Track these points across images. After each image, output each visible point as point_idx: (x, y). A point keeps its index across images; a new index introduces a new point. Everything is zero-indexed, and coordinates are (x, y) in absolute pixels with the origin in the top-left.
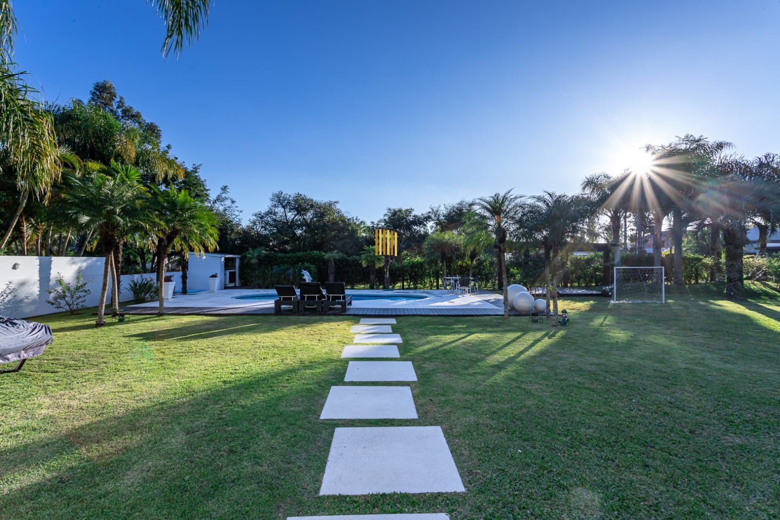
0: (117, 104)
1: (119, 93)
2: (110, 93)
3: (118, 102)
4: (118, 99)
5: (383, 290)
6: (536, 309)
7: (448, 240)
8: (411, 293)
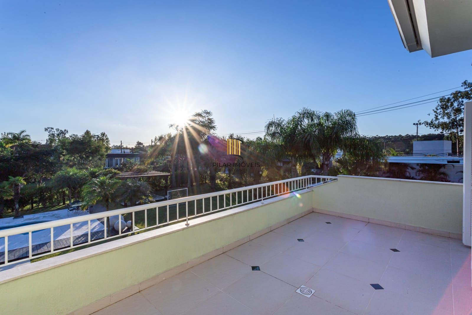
5: (13, 218)
6: (127, 227)
7: (73, 175)
8: (41, 218)
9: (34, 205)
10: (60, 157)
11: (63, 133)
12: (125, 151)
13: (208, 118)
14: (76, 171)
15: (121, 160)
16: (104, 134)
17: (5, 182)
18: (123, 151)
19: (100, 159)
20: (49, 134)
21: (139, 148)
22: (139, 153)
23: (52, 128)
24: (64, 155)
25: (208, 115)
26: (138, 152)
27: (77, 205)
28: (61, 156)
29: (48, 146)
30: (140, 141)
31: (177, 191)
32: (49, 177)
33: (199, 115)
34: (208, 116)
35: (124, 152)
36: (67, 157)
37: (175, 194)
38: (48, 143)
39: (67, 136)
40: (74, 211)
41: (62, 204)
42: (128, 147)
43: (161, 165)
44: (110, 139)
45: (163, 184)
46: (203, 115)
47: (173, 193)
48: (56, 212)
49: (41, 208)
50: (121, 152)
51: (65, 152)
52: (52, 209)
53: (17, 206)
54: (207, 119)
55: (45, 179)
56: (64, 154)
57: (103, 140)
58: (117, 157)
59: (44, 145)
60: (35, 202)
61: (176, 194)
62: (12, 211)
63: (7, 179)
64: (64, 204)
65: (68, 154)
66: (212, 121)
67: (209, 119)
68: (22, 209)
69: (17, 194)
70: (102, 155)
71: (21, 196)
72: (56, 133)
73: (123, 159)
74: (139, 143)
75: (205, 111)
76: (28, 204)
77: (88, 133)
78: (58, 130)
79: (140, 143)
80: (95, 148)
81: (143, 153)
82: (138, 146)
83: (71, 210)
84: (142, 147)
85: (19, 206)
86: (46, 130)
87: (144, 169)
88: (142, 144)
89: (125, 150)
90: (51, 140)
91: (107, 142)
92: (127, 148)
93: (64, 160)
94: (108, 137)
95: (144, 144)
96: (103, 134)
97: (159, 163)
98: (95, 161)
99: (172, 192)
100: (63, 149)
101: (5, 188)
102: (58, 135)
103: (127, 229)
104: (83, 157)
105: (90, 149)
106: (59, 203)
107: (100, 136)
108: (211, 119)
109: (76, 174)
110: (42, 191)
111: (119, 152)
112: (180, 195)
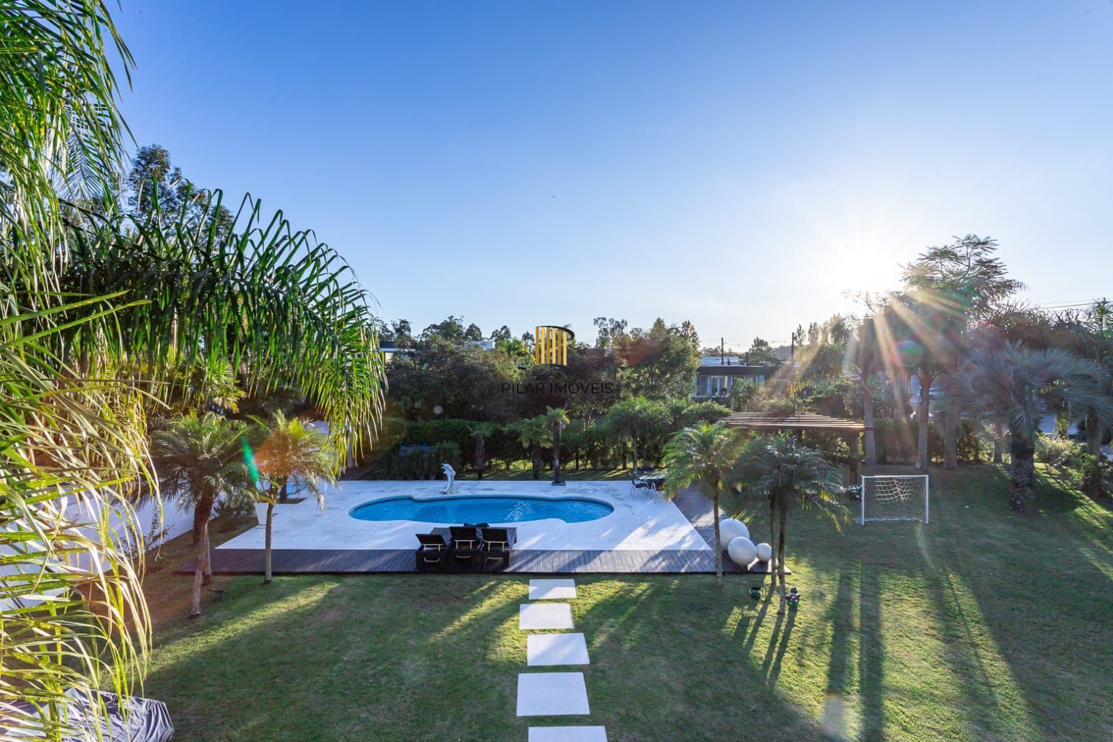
0: (171, 178)
1: (174, 162)
2: (162, 163)
3: (172, 175)
4: (171, 171)
5: (551, 482)
6: (758, 557)
7: (640, 411)
8: (590, 492)
9: (580, 462)
10: (616, 372)
11: (619, 326)
12: (731, 361)
13: (978, 258)
14: (646, 403)
15: (722, 381)
16: (689, 324)
17: (541, 416)
18: (726, 360)
19: (685, 379)
20: (599, 329)
21: (759, 355)
22: (761, 365)
23: (604, 319)
24: (623, 369)
25: (979, 250)
26: (757, 362)
27: (649, 478)
28: (619, 370)
29: (599, 351)
30: (760, 338)
31: (891, 479)
32: (601, 410)
33: (945, 254)
34: (976, 254)
35: (729, 363)
36: (628, 373)
37: (885, 488)
38: (599, 345)
39: (627, 330)
40: (643, 488)
41: (621, 467)
42: (734, 351)
43: (819, 396)
44: (699, 335)
45: (840, 451)
46: (959, 254)
47: (878, 483)
48: (613, 484)
49: (590, 470)
50: (723, 363)
51: (625, 363)
52: (606, 475)
53: (557, 462)
54: (973, 262)
55: (595, 414)
56: (624, 366)
57: (685, 337)
58: (714, 374)
59: (593, 350)
60: (582, 457)
61: (890, 488)
62: (551, 470)
63: (544, 412)
64: (625, 468)
65: (630, 367)
66: (996, 267)
67: (981, 263)
68: (564, 466)
69: (557, 439)
70: (689, 370)
71: (562, 444)
72: (610, 326)
73: (726, 377)
74: (759, 343)
75: (969, 238)
76: (571, 460)
77: (659, 323)
78: (612, 321)
79: (762, 341)
80: (677, 353)
81: (770, 365)
82: (757, 350)
83: (638, 486)
84: (765, 352)
85: (560, 463)
86: (596, 322)
87: (787, 407)
88: (766, 344)
89: (730, 358)
90: (603, 341)
91: (693, 341)
92: (731, 354)
93: (622, 376)
94: (696, 330)
95: (769, 345)
96: (687, 325)
97: (815, 392)
98: (677, 382)
99: (876, 479)
100: (623, 357)
101: (543, 427)
102: (612, 330)
103: (758, 563)
104: (654, 373)
105: (668, 356)
106: (617, 465)
107: (681, 330)
108: (991, 261)
109: (645, 410)
110: (590, 436)
111: (716, 362)
112: (901, 492)
